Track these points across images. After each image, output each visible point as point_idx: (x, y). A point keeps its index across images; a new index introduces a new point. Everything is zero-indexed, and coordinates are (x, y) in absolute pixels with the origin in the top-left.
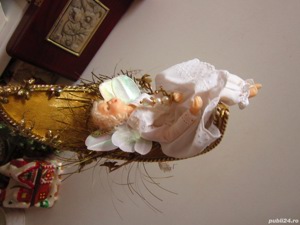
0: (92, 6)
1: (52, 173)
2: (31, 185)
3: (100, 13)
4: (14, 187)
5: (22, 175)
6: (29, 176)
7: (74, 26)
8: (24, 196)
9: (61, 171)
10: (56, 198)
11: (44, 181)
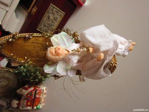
0: (57, 12)
1: (41, 92)
2: (32, 98)
3: (61, 15)
4: (24, 99)
5: (28, 94)
6: (31, 94)
7: (49, 22)
8: (29, 104)
9: (45, 91)
10: (43, 104)
11: (37, 96)
